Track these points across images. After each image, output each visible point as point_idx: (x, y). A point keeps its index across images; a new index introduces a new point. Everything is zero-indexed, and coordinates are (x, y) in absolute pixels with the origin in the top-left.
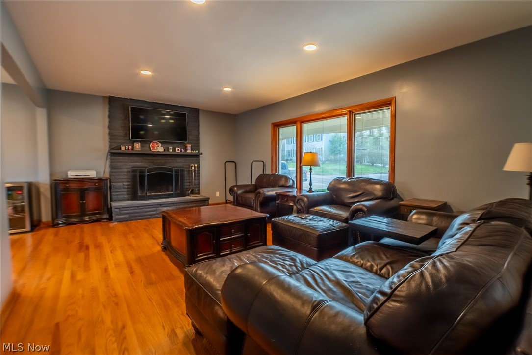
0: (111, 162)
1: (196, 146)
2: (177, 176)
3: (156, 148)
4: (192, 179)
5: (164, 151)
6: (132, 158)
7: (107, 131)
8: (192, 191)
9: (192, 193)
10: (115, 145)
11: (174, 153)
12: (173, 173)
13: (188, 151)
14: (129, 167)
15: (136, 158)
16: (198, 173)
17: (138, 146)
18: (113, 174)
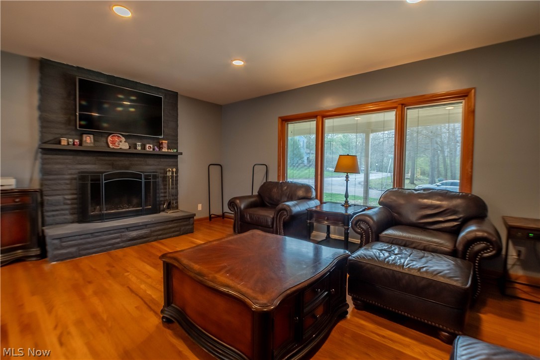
0: (43, 164)
1: (174, 143)
2: (147, 184)
3: (117, 144)
4: (169, 188)
5: (130, 148)
6: (79, 158)
7: (37, 114)
8: (169, 204)
9: (169, 207)
10: (50, 137)
11: (143, 152)
12: (143, 180)
13: (163, 150)
14: (73, 171)
15: (86, 158)
16: (177, 180)
17: (88, 140)
18: (46, 182)
